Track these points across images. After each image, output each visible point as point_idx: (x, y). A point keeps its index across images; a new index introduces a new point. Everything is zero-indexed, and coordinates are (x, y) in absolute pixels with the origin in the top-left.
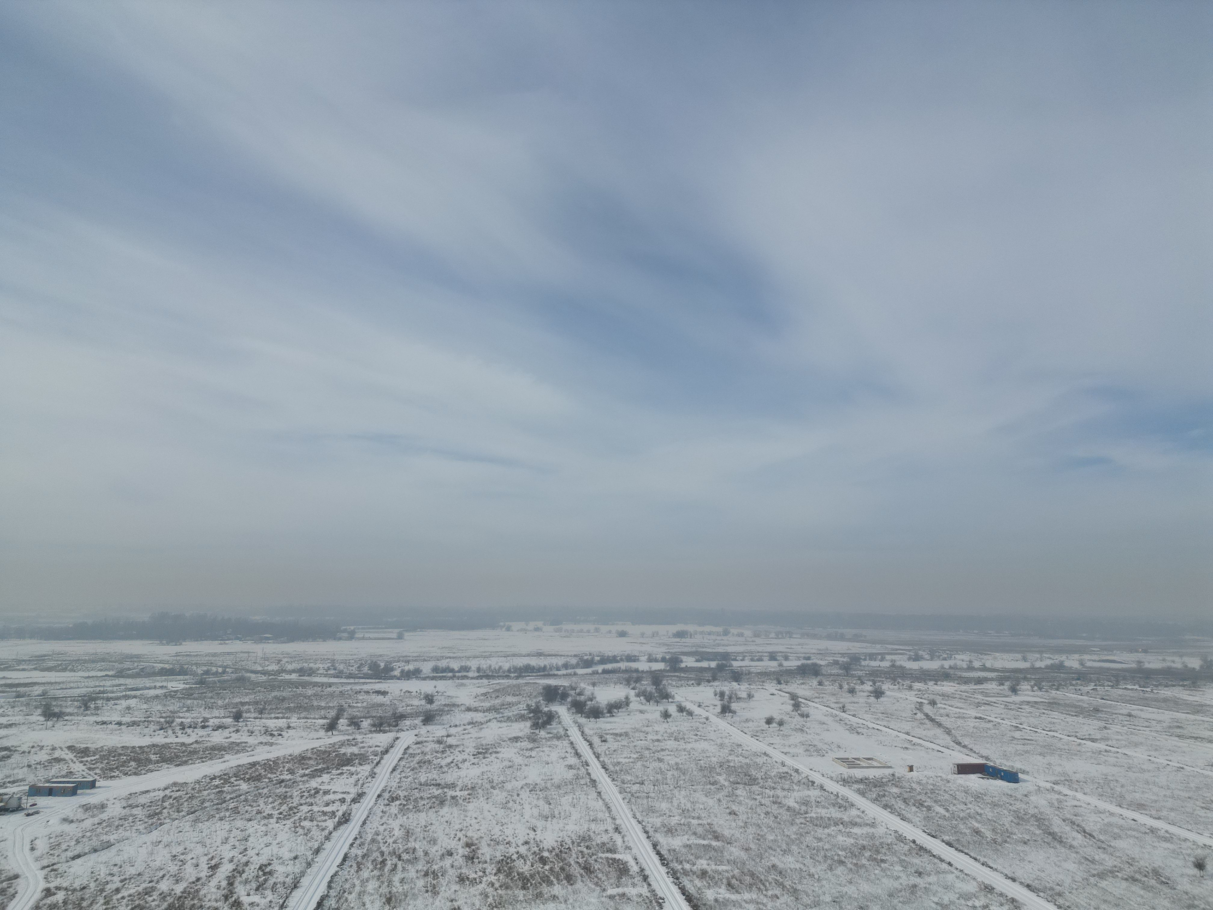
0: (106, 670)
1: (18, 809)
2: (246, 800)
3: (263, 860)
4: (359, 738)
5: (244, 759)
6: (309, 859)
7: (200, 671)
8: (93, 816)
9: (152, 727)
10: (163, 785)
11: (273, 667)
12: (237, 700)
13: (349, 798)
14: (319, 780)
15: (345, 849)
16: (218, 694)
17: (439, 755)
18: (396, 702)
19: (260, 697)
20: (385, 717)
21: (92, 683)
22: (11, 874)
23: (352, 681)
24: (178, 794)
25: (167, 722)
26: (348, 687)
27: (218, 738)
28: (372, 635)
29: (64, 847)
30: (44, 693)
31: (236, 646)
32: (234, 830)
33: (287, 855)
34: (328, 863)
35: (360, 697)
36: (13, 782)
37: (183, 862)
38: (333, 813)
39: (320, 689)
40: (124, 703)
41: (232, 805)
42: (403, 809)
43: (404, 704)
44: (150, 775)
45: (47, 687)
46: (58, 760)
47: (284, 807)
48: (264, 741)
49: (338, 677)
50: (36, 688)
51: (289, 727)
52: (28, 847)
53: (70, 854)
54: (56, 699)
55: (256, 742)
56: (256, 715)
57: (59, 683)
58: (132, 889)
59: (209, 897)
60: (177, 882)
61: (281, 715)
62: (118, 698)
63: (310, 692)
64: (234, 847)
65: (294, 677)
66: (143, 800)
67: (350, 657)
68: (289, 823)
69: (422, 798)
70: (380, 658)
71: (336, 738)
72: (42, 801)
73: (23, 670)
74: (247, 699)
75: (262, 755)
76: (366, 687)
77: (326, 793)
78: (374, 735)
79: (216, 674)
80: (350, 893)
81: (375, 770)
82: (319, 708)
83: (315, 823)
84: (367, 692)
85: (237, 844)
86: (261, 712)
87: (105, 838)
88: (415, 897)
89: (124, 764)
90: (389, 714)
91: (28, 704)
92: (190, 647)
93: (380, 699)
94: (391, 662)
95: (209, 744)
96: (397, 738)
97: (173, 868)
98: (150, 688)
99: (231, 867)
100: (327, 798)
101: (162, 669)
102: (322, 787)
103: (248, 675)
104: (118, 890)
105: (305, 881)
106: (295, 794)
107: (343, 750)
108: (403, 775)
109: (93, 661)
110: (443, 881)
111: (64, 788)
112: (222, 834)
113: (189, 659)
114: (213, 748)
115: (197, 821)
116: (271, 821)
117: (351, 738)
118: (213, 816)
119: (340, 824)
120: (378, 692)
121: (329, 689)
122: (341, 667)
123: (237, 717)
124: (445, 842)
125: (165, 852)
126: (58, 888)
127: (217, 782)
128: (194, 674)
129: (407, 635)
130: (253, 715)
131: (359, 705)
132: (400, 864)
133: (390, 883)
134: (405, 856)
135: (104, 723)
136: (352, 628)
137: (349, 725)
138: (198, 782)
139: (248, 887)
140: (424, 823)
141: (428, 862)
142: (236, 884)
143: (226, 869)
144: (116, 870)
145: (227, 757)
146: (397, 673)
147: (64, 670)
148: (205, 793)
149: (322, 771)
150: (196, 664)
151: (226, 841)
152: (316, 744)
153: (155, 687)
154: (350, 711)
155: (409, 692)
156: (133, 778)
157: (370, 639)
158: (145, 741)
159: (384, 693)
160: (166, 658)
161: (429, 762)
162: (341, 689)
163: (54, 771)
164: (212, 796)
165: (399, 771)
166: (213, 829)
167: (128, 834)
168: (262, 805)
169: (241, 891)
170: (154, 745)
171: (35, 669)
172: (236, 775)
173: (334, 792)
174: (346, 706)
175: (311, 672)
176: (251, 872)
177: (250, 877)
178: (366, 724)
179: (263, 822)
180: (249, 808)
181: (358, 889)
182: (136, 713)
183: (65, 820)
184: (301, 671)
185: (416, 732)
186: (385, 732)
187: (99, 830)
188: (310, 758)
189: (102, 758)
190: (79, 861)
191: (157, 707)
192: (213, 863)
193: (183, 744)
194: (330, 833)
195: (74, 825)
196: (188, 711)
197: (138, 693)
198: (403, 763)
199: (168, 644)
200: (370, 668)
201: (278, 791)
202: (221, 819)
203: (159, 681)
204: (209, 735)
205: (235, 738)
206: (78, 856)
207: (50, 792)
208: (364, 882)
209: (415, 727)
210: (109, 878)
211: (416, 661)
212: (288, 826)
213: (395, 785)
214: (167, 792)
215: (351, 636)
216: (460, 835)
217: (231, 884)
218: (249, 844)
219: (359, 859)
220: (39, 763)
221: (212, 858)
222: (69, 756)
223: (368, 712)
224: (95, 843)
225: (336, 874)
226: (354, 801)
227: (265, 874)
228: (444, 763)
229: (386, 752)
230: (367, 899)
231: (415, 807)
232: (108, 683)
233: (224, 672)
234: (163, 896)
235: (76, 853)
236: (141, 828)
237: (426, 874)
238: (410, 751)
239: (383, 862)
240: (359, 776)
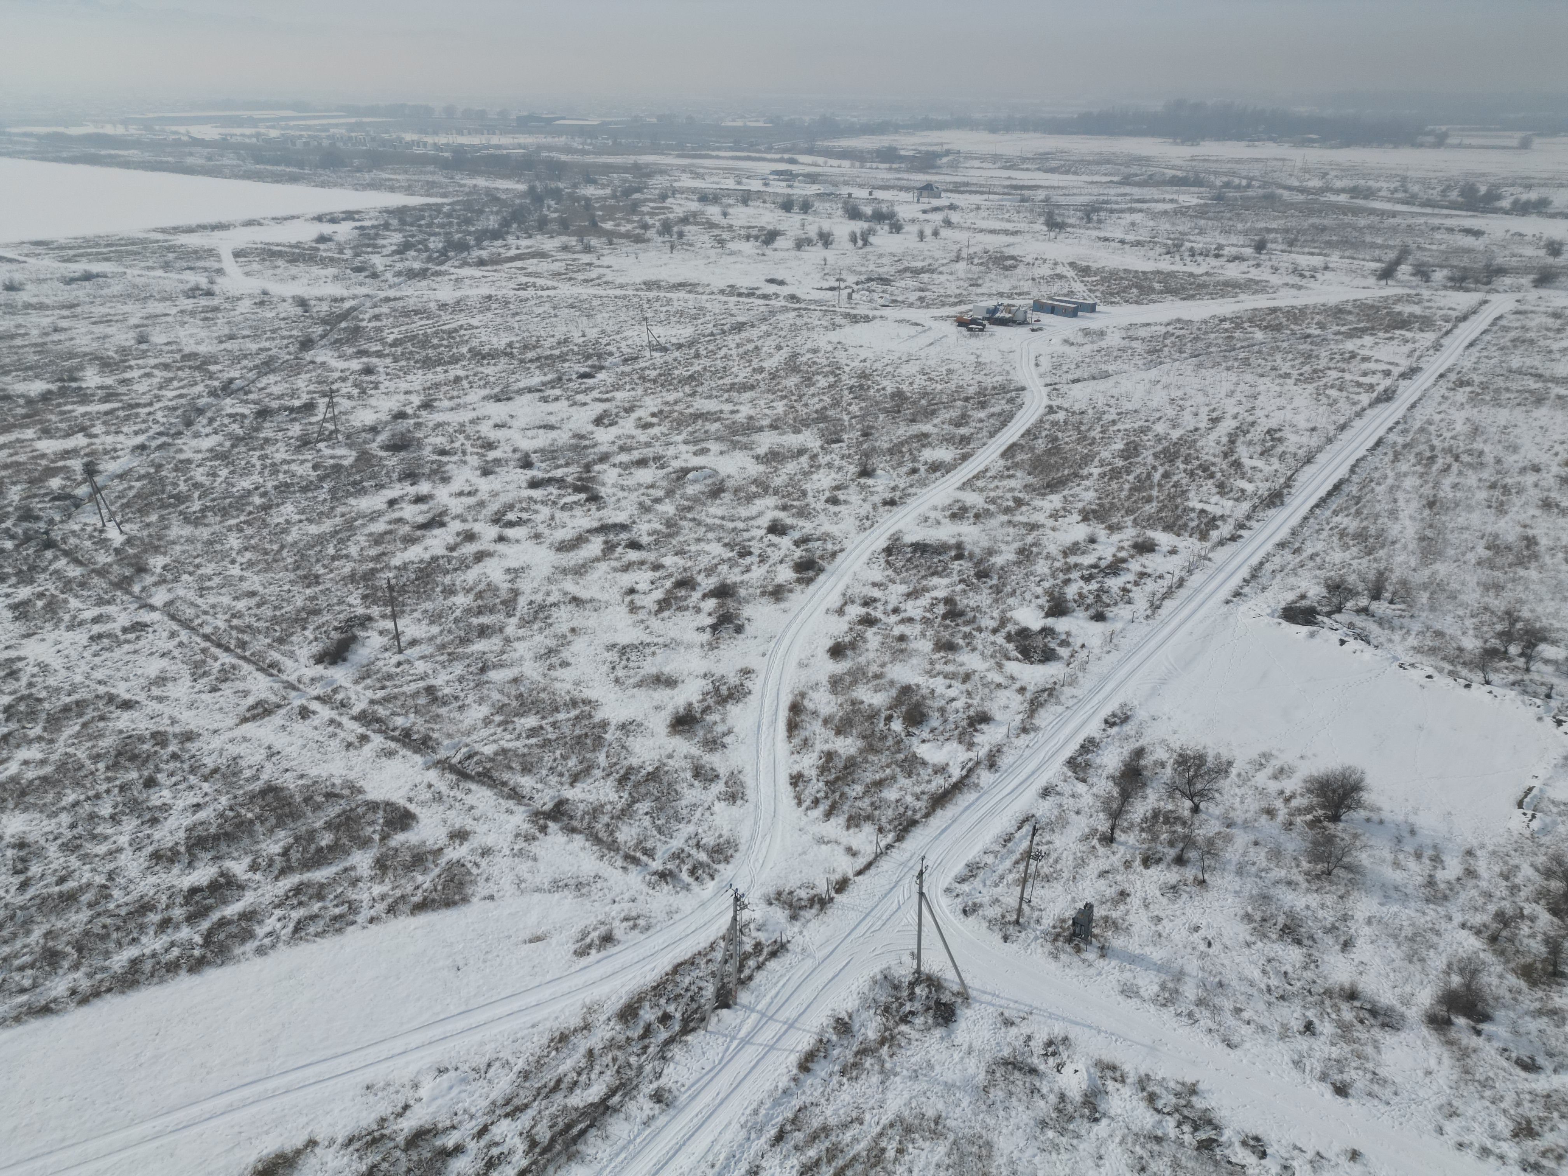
0: (1111, 174)
1: (1024, 323)
2: (1260, 352)
3: (1273, 423)
4: (1426, 293)
5: (1262, 302)
6: (1331, 434)
7: (1218, 183)
8: (1092, 342)
9: (1158, 250)
10: (1165, 320)
11: (1315, 183)
12: (1262, 225)
13: (1396, 371)
14: (1358, 342)
15: (1381, 432)
16: (1239, 215)
17: (1551, 334)
18: (1494, 248)
19: (1292, 223)
20: (1472, 269)
21: (1095, 190)
22: (1019, 385)
23: (1429, 210)
24: (1182, 332)
25: (1175, 245)
26: (1422, 220)
27: (1233, 271)
28: (1474, 142)
29: (1065, 368)
30: (1047, 199)
31: (1268, 150)
32: (1242, 385)
33: (1303, 424)
34: (1355, 445)
35: (1438, 236)
36: (1020, 294)
37: (1182, 408)
38: (1371, 387)
39: (1378, 219)
40: (1129, 218)
41: (1242, 355)
42: (1475, 399)
43: (1507, 252)
44: (1152, 306)
45: (1051, 192)
46: (1060, 277)
47: (1307, 368)
48: (1291, 282)
49: (1407, 203)
50: (1040, 192)
51: (1326, 268)
52: (1033, 362)
53: (1070, 377)
54: (1059, 206)
55: (1281, 282)
56: (1284, 247)
57: (1062, 188)
58: (1127, 424)
59: (1206, 450)
60: (1174, 427)
61: (1317, 251)
62: (1122, 211)
63: (1362, 222)
64: (1240, 403)
65: (1343, 198)
66: (1143, 333)
67: (1432, 175)
68: (1311, 388)
69: (1507, 390)
70: (1482, 179)
71: (1390, 290)
72: (1046, 319)
73: (1028, 170)
74: (1274, 225)
75: (1286, 299)
76: (1449, 222)
77: (1365, 359)
78: (1450, 293)
79: (1238, 187)
80: (1379, 484)
81: (1442, 341)
82: (1373, 246)
83: (1344, 394)
84: (1450, 230)
85: (1244, 400)
86: (1291, 244)
87: (1104, 367)
88: (1470, 509)
89: (1125, 289)
90: (1479, 265)
91: (1031, 211)
92: (1210, 149)
93: (1469, 241)
94: (1498, 186)
95: (1221, 278)
96: (1486, 302)
97: (1171, 412)
98: (1158, 201)
99: (1234, 424)
100: (1365, 366)
101: (1174, 177)
102: (1361, 352)
103: (1280, 191)
104: (1114, 422)
105: (1321, 458)
106: (1323, 354)
107: (1398, 308)
108: (1485, 353)
109: (1098, 163)
110: (1517, 501)
111: (1066, 308)
112: (1227, 386)
113: (1206, 165)
114: (1226, 284)
115: (1200, 366)
116: (1288, 381)
117: (1413, 292)
118: (1219, 364)
119: (1378, 401)
120: (1468, 231)
121: (1391, 220)
122: (1415, 188)
123: (1260, 247)
124: (1530, 453)
125: (1164, 393)
126: (1059, 407)
127: (1227, 325)
128: (1211, 186)
129: (1537, 142)
130: (1280, 247)
131: (1434, 247)
132: (1455, 467)
133: (1437, 485)
134: (1465, 458)
135: (1106, 239)
136: (1444, 128)
137: (1414, 275)
138: (1205, 322)
139: (1252, 449)
140: (1503, 423)
141: (1499, 472)
142: (1239, 443)
143: (1227, 425)
144: (1112, 402)
145: (1242, 297)
146: (1505, 204)
147: (1067, 172)
148: (1213, 336)
149: (1364, 331)
150: (1216, 173)
151: (1231, 394)
152: (1361, 295)
153: (1164, 200)
154: (1419, 254)
155: (1520, 235)
156: (1134, 307)
157: (1470, 147)
158: (1149, 266)
159: (1477, 234)
160: (1179, 162)
161: (1532, 342)
162: (1410, 221)
163: (1057, 287)
164: (1220, 341)
165: (1479, 347)
166: (1218, 378)
167: (1126, 367)
168: (1279, 362)
169: (1242, 452)
170: (1159, 272)
171: (1039, 169)
172: (1250, 320)
173: (1377, 361)
174: (1413, 246)
175: (1369, 193)
176: (1256, 434)
177: (1255, 440)
178: (1439, 275)
179: (1277, 381)
180: (1263, 362)
181: (1390, 481)
182: (1141, 231)
183: (1066, 341)
184: (1354, 192)
185: (1519, 296)
186: (1467, 290)
187: (1098, 358)
188: (1350, 313)
189: (1104, 280)
190: (1078, 385)
191: (1165, 225)
192: (1214, 415)
193: (1191, 275)
194: (1364, 410)
195: (1074, 348)
196: (1199, 234)
197: (1145, 206)
198: (1487, 337)
199: (1183, 143)
200: (1462, 194)
201: (1301, 347)
202: (1228, 369)
203: (1169, 193)
204: (1222, 267)
205: (1254, 274)
206: (1077, 381)
207: (1053, 310)
208: (1400, 476)
209: (1519, 289)
210: (1106, 408)
211: (1545, 185)
212: (1308, 391)
213: (1468, 364)
214: (1170, 328)
215: (1440, 142)
216: (1558, 448)
217: (1232, 442)
218: (1257, 402)
219: (1399, 448)
220: (1042, 278)
221: (1214, 410)
222: (1070, 273)
223: (1447, 259)
224: (1093, 370)
225: (1363, 458)
226: (1403, 376)
227: (1273, 440)
228: (1556, 346)
229: (1464, 318)
230: (1400, 496)
231: (1494, 399)
232: (1113, 191)
233: (1249, 186)
234: (1159, 439)
235: (1076, 376)
236: (1140, 363)
237: (1493, 486)
238: (1503, 322)
239: (1432, 459)
240: (1417, 345)
